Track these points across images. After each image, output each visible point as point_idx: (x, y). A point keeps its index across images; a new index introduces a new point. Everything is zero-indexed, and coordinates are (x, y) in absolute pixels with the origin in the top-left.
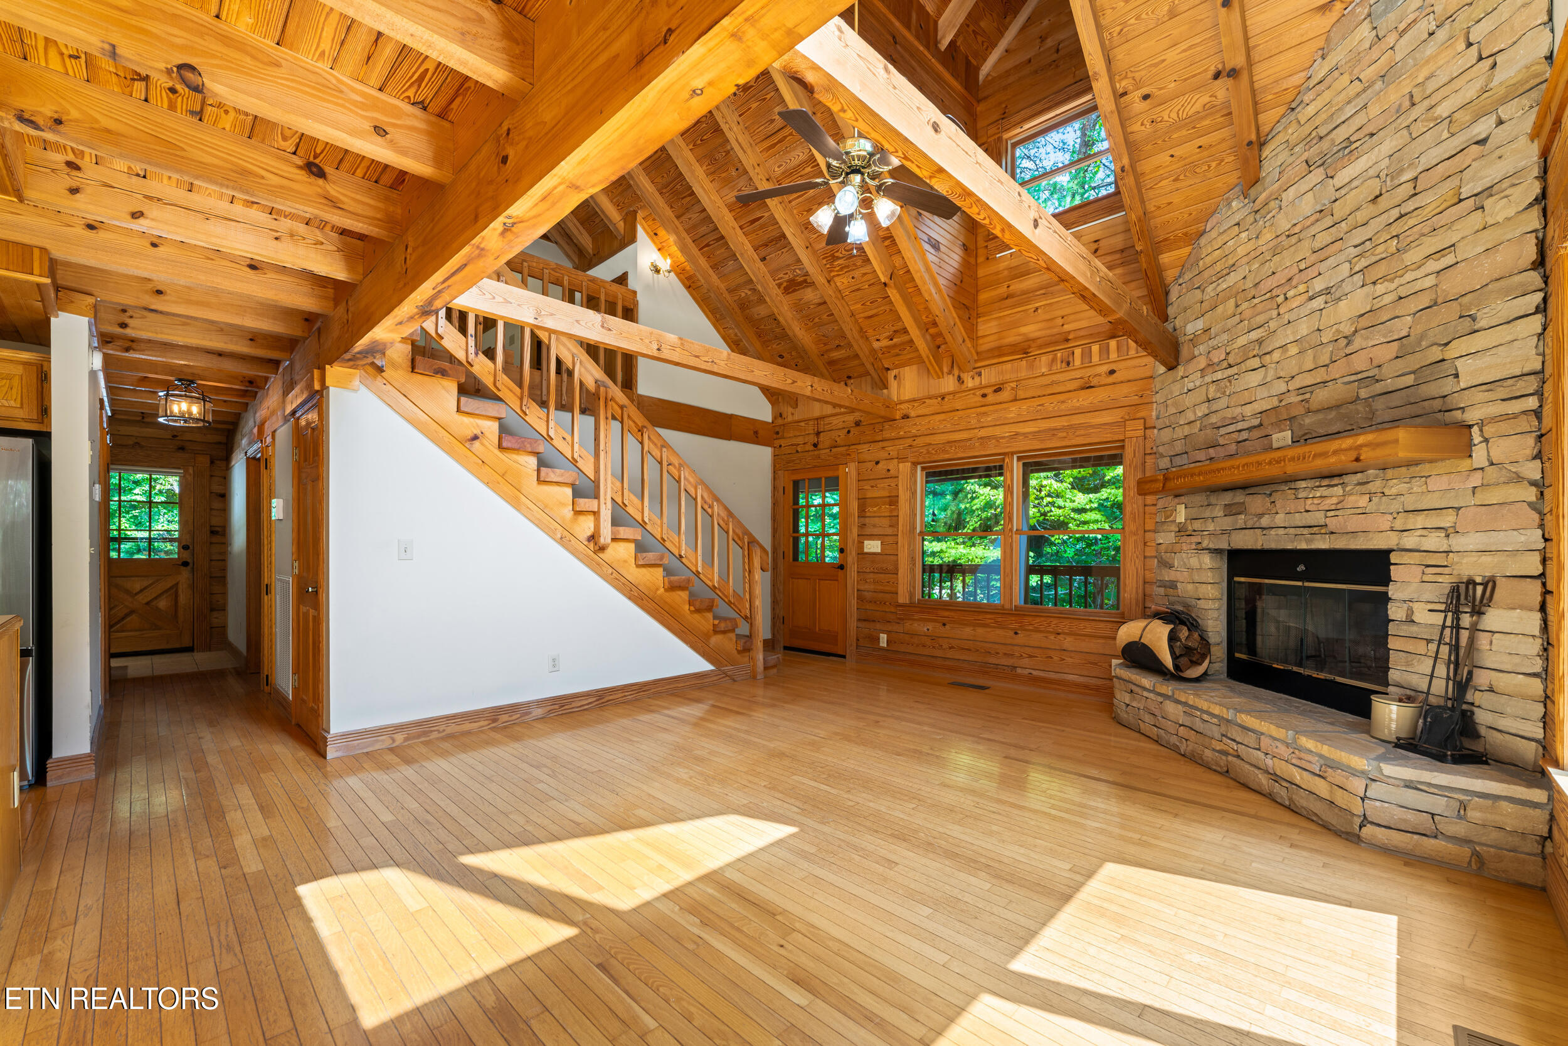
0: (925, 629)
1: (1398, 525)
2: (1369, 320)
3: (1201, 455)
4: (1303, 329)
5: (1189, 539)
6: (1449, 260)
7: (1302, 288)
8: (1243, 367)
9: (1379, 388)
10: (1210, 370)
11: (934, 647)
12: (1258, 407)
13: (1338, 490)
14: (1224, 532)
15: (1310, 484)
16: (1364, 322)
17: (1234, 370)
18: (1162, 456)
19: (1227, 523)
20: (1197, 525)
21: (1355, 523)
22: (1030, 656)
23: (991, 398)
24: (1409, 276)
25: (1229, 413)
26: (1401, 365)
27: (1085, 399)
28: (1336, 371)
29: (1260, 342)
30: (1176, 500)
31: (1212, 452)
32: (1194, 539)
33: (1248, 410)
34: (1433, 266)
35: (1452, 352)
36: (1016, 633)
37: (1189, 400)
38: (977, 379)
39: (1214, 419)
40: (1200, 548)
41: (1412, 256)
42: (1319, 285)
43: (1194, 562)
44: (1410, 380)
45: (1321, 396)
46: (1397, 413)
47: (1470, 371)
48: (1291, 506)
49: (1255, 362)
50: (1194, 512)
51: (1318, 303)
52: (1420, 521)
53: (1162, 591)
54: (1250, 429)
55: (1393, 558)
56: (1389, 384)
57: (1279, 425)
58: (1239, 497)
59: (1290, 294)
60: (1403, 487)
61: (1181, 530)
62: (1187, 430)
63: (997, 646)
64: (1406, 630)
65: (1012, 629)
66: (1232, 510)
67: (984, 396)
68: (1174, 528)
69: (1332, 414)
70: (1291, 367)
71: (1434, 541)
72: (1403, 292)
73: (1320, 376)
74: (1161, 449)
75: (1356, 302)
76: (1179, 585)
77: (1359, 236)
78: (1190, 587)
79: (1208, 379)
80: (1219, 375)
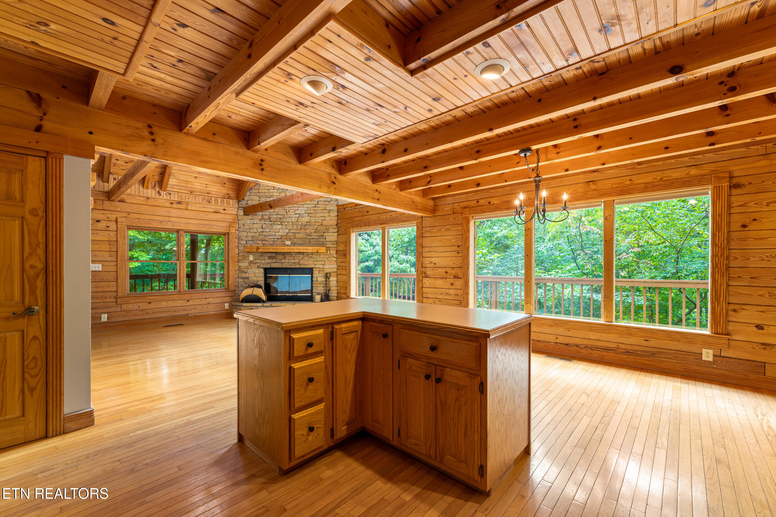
0: (137, 307)
1: (315, 263)
2: (309, 223)
3: (260, 242)
4: (294, 220)
5: (254, 265)
6: (324, 219)
7: (294, 211)
8: (276, 223)
9: (311, 237)
10: (264, 220)
11: (143, 315)
12: (280, 234)
13: (302, 256)
14: (268, 263)
15: (295, 254)
16: (308, 224)
17: (272, 223)
18: (242, 240)
19: (270, 261)
20: (257, 261)
21: (306, 262)
22: (195, 309)
23: (175, 206)
24: (317, 219)
25: (271, 233)
26: (315, 234)
27: (215, 216)
28: (302, 231)
29: (280, 218)
30: (249, 254)
31: (264, 242)
32: (257, 265)
33: (277, 234)
34: (321, 218)
35: (325, 234)
36: (188, 301)
37: (255, 226)
38: (169, 197)
39: (265, 234)
40: (259, 267)
41: (318, 215)
42: (298, 212)
43: (257, 271)
44: (317, 237)
45: (298, 236)
46: (315, 243)
47: (328, 238)
48: (290, 258)
49: (279, 223)
50: (256, 258)
51: (297, 216)
52: (319, 263)
53: (242, 280)
54: (278, 239)
55: (314, 269)
56: (314, 237)
57: (287, 239)
58: (274, 255)
59: (290, 211)
60: (315, 256)
61: (251, 262)
62: (253, 234)
63: (179, 308)
64: (317, 282)
65: (186, 300)
66: (270, 258)
67: (172, 203)
68: (248, 261)
69: (301, 240)
70: (290, 227)
71: (321, 266)
72: (316, 221)
73: (298, 231)
74: (242, 238)
75: (306, 219)
76: (250, 278)
77: (307, 206)
78: (255, 278)
79: (263, 222)
80: (267, 223)
